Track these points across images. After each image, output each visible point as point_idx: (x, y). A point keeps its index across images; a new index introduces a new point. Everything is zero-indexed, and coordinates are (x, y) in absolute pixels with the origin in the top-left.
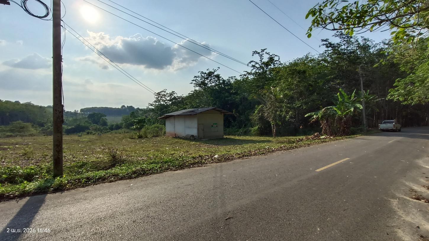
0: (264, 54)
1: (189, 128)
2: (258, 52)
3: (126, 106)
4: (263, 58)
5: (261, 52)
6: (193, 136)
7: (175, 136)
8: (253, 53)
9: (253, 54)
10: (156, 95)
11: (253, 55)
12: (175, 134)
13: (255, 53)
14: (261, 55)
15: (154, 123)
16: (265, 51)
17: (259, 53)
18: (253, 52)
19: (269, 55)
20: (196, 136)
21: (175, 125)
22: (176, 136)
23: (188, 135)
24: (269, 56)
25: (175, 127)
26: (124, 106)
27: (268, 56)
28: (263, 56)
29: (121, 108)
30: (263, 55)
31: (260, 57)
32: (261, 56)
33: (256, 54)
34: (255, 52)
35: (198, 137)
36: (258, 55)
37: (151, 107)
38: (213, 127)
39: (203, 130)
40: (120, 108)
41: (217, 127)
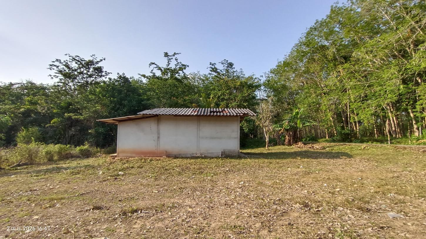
1: (212, 138)
2: (169, 54)
4: (170, 64)
5: (172, 55)
7: (166, 155)
14: (170, 59)
16: (176, 56)
17: (168, 56)
21: (158, 134)
28: (171, 61)
31: (167, 61)
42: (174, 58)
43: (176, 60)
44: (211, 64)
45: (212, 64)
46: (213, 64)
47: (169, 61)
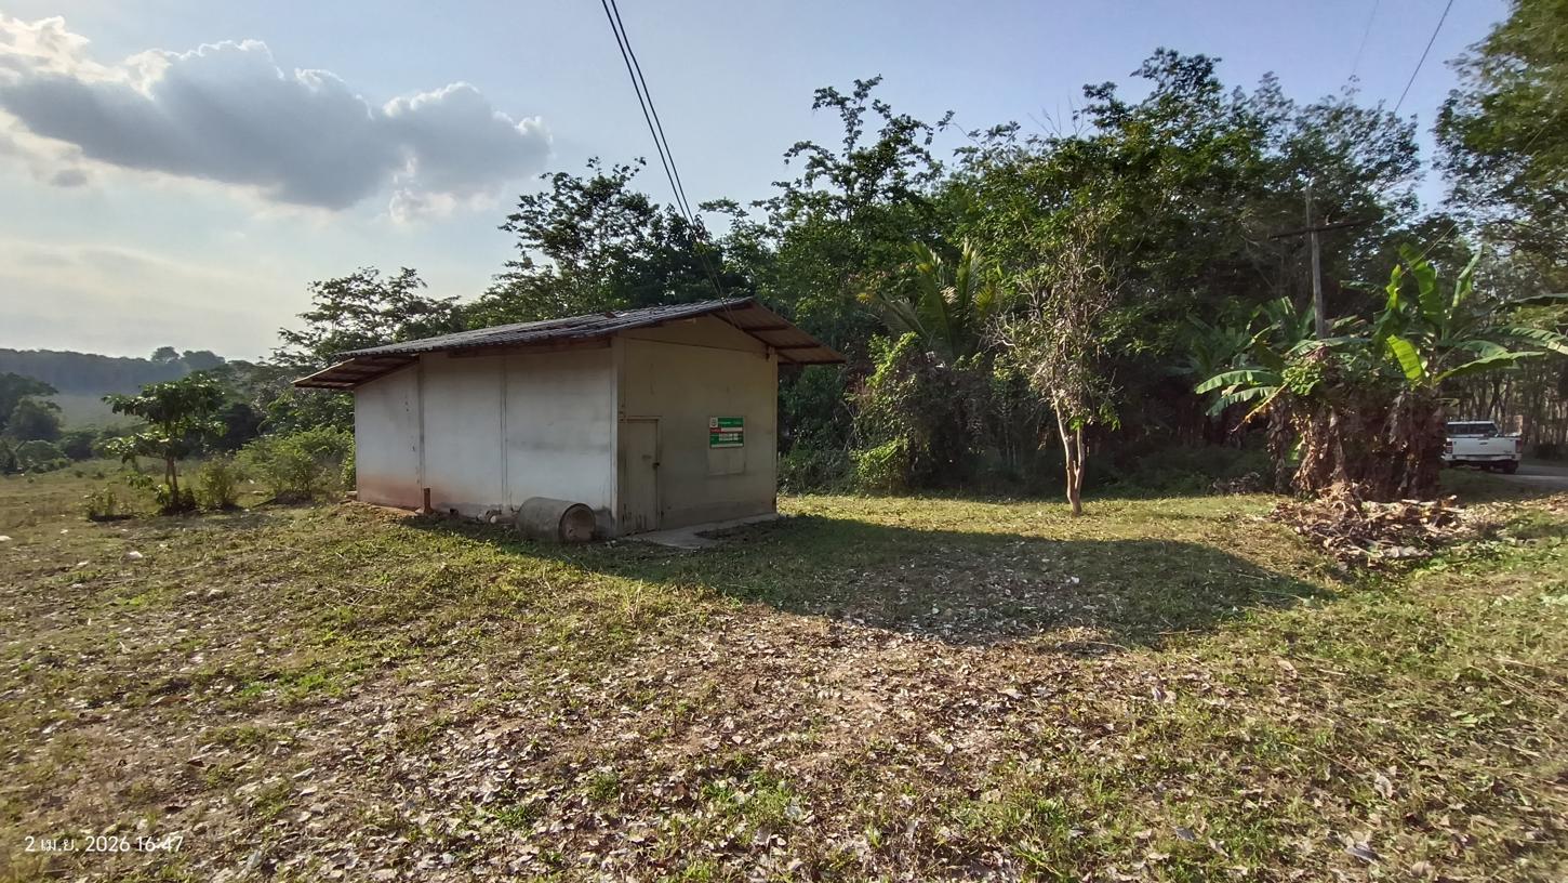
0: (864, 109)
1: (538, 446)
2: (842, 95)
3: (180, 352)
4: (859, 132)
5: (857, 94)
6: (580, 512)
7: (427, 505)
8: (819, 95)
9: (818, 99)
10: (320, 293)
11: (816, 106)
12: (427, 491)
13: (828, 100)
14: (853, 114)
15: (306, 426)
16: (873, 93)
17: (841, 102)
18: (817, 91)
19: (887, 116)
20: (605, 511)
21: (422, 426)
22: (432, 506)
23: (538, 505)
24: (888, 121)
25: (422, 439)
26: (168, 351)
27: (884, 123)
28: (861, 122)
29: (154, 358)
30: (861, 116)
31: (845, 123)
32: (852, 118)
33: (829, 104)
34: (828, 96)
35: (623, 517)
36: (837, 109)
37: (294, 349)
38: (716, 441)
39: (657, 464)
40: (148, 359)
41: (741, 441)
42: (867, 103)
43: (881, 111)
44: (1093, 95)
45: (1094, 91)
46: (1099, 92)
47: (851, 124)
